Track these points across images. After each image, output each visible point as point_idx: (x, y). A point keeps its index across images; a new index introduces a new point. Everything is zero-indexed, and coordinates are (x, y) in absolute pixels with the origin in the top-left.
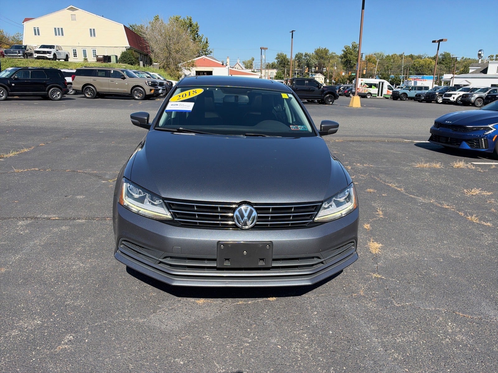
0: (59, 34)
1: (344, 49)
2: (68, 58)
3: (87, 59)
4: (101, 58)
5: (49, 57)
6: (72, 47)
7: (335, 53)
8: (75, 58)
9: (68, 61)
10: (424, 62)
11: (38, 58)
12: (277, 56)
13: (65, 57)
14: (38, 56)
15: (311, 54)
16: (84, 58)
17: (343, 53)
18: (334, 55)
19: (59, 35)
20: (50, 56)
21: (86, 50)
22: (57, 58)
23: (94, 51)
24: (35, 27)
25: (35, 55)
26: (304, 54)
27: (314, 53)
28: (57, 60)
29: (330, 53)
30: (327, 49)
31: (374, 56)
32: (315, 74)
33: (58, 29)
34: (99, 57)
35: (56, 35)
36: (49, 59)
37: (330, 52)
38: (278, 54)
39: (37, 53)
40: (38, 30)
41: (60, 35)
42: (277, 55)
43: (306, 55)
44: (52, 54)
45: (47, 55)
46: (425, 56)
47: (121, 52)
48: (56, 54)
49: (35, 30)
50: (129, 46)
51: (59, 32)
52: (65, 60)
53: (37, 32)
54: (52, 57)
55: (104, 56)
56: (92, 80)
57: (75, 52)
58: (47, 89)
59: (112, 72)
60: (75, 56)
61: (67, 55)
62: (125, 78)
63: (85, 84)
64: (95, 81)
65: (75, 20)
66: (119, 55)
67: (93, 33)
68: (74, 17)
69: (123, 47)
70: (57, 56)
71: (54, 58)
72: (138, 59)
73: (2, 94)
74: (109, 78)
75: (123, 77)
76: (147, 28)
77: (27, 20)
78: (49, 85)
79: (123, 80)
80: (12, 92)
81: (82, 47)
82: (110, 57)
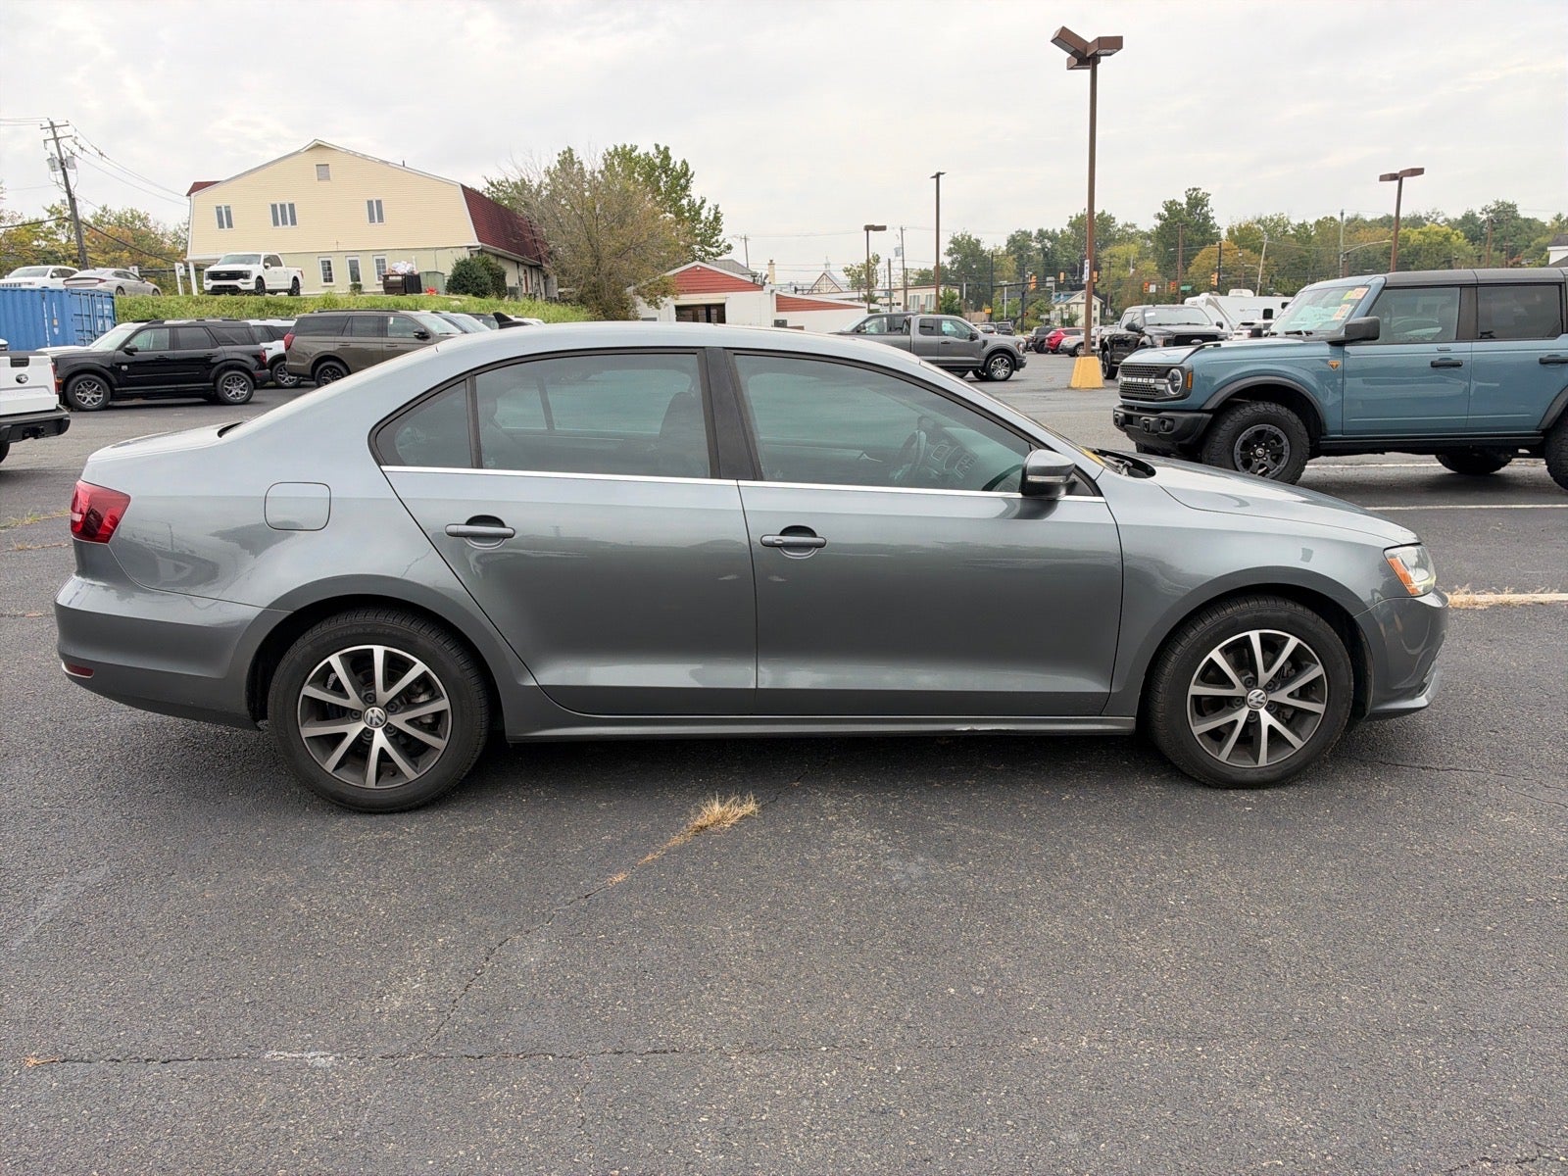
0: (285, 222)
1: (1163, 211)
2: (298, 289)
3: (360, 286)
4: (397, 282)
5: (244, 287)
6: (320, 255)
7: (1133, 226)
8: (328, 284)
9: (298, 294)
10: (1421, 237)
11: (217, 291)
12: (952, 246)
13: (290, 283)
14: (214, 286)
15: (1058, 231)
16: (351, 283)
17: (1158, 222)
18: (1131, 231)
19: (283, 224)
20: (248, 283)
21: (357, 261)
22: (267, 288)
23: (381, 263)
24: (218, 205)
25: (207, 284)
26: (1035, 233)
27: (1065, 228)
28: (268, 295)
29: (1120, 226)
30: (1107, 213)
31: (1256, 226)
32: (1070, 292)
33: (283, 206)
34: (390, 278)
35: (276, 223)
36: (249, 292)
37: (1119, 223)
38: (954, 237)
39: (213, 279)
40: (228, 214)
41: (287, 224)
42: (952, 242)
43: (1042, 234)
44: (253, 279)
45: (239, 283)
46: (1434, 216)
47: (454, 262)
48: (264, 278)
49: (220, 214)
50: (478, 244)
51: (284, 215)
52: (291, 292)
53: (225, 218)
54: (252, 286)
55: (404, 275)
56: (337, 346)
57: (327, 268)
58: (212, 376)
59: (391, 322)
60: (329, 278)
61: (295, 279)
62: (427, 337)
63: (321, 358)
64: (345, 348)
65: (328, 178)
66: (448, 271)
67: (376, 212)
68: (323, 170)
69: (461, 247)
70: (266, 284)
71: (257, 288)
72: (504, 279)
73: (96, 393)
74: (385, 339)
75: (420, 333)
76: (540, 186)
77: (198, 187)
78: (217, 364)
79: (421, 342)
80: (120, 386)
81: (348, 254)
82: (418, 277)
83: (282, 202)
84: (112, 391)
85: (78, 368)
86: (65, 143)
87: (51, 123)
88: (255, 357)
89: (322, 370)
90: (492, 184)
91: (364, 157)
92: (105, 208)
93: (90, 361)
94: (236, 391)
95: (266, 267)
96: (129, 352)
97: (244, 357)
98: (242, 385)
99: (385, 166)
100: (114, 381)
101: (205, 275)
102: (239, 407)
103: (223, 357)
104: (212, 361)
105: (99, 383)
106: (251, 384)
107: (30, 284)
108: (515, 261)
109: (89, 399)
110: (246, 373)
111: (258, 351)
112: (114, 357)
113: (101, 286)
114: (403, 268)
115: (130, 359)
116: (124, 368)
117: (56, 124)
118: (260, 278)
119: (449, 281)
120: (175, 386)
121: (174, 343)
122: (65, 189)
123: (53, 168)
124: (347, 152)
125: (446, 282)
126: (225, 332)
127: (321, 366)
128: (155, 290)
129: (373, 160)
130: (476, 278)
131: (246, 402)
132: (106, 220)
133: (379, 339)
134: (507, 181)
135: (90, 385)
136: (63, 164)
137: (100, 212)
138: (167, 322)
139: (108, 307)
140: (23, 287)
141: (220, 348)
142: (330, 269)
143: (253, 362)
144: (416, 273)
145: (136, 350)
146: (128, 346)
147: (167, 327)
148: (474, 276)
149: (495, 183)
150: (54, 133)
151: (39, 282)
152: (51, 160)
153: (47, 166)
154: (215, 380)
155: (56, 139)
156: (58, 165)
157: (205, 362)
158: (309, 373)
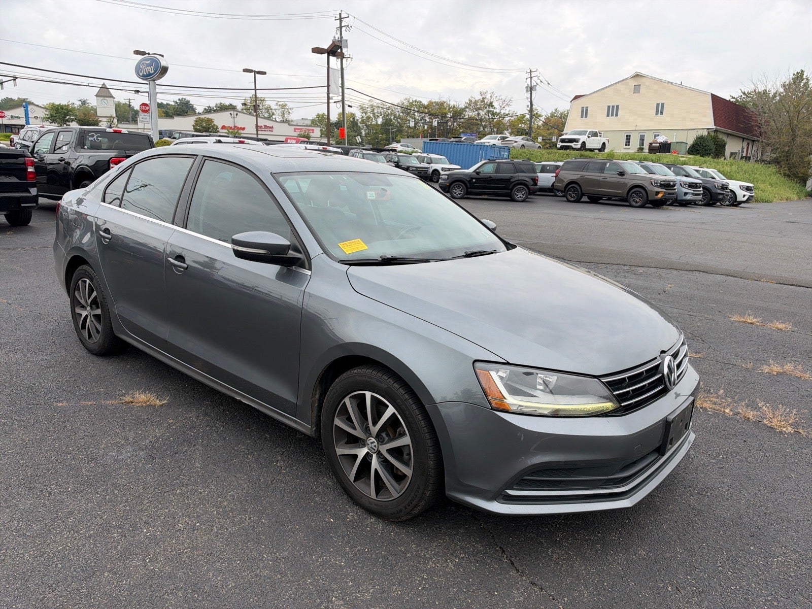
2: (604, 149)
4: (656, 147)
5: (574, 147)
6: (626, 132)
8: (626, 147)
11: (562, 148)
13: (601, 146)
14: (561, 146)
16: (639, 147)
19: (612, 116)
20: (577, 145)
21: (644, 135)
22: (587, 147)
24: (583, 106)
25: (559, 144)
28: (587, 151)
33: (614, 106)
34: (653, 145)
35: (608, 115)
36: (574, 149)
39: (562, 142)
40: (587, 110)
44: (580, 143)
45: (573, 145)
48: (586, 142)
49: (583, 111)
50: (714, 127)
51: (613, 111)
52: (600, 150)
53: (585, 113)
54: (579, 146)
55: (661, 143)
56: (579, 176)
57: (628, 137)
58: (510, 187)
59: (608, 166)
60: (628, 143)
61: (604, 144)
62: (624, 175)
63: (570, 182)
64: (582, 177)
65: (639, 92)
66: (690, 141)
67: (660, 109)
68: (637, 88)
69: (703, 129)
70: (587, 145)
71: (581, 147)
72: (725, 147)
73: (460, 191)
74: (602, 175)
75: (620, 172)
76: (775, 94)
77: (577, 97)
78: (513, 182)
79: (620, 177)
80: (471, 188)
81: (640, 131)
82: (670, 144)
83: (613, 104)
84: (467, 191)
85: (456, 179)
86: (535, 79)
87: (531, 70)
88: (532, 179)
89: (569, 188)
90: (744, 93)
91: (660, 80)
92: (556, 109)
93: (462, 176)
94: (520, 195)
95: (589, 137)
96: (478, 173)
97: (527, 179)
98: (523, 192)
99: (670, 85)
100: (469, 186)
101: (559, 140)
102: (520, 203)
103: (517, 179)
104: (511, 181)
105: (463, 187)
106: (528, 192)
107: (489, 143)
108: (741, 137)
109: (457, 193)
110: (525, 186)
111: (535, 177)
112: (471, 175)
113: (515, 144)
114: (661, 139)
115: (478, 176)
116: (474, 180)
117: (532, 70)
118: (584, 142)
119: (690, 147)
120: (493, 191)
121: (497, 170)
122: (529, 100)
123: (527, 91)
124: (652, 78)
125: (688, 148)
126: (522, 167)
127: (569, 187)
128: (540, 147)
129: (665, 82)
130: (705, 146)
131: (523, 201)
132: (556, 115)
133: (599, 174)
134: (755, 91)
135: (459, 187)
136: (531, 89)
137: (554, 111)
138: (496, 161)
139: (506, 154)
140: (486, 144)
141: (517, 174)
142: (629, 139)
143: (531, 182)
144: (669, 142)
145: (480, 173)
146: (477, 171)
147: (496, 163)
148: (704, 145)
149: (746, 93)
150: (531, 75)
151: (492, 142)
152: (527, 87)
153: (525, 90)
154: (512, 190)
155: (531, 78)
156: (529, 89)
157: (507, 181)
158: (563, 189)
